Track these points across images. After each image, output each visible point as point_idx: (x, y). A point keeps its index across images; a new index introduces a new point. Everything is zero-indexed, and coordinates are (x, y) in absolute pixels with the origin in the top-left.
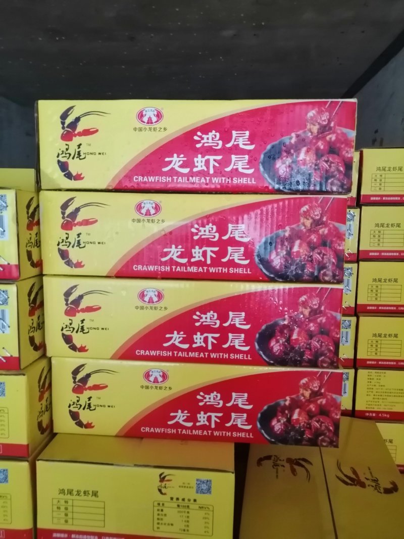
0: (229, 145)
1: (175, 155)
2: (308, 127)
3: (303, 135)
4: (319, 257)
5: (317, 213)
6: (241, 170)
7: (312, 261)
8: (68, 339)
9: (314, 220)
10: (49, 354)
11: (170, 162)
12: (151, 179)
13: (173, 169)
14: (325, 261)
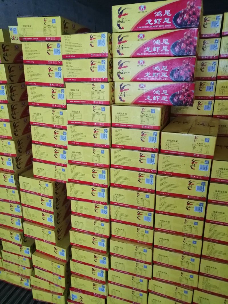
0: (164, 15)
1: (149, 19)
2: (187, 7)
3: (186, 10)
4: (189, 48)
5: (189, 34)
6: (167, 23)
7: (187, 49)
8: (119, 76)
9: (188, 36)
10: (114, 80)
11: (148, 22)
12: (142, 27)
13: (148, 24)
14: (191, 49)
